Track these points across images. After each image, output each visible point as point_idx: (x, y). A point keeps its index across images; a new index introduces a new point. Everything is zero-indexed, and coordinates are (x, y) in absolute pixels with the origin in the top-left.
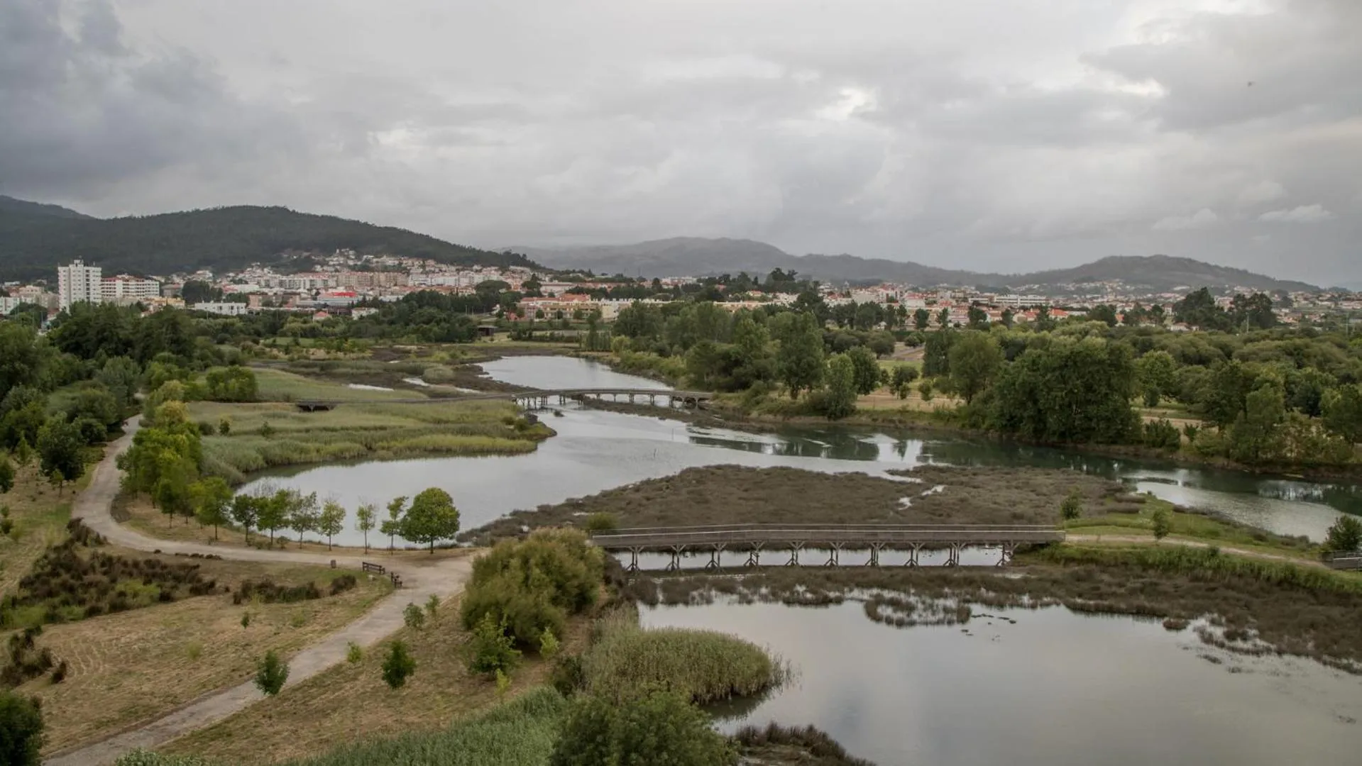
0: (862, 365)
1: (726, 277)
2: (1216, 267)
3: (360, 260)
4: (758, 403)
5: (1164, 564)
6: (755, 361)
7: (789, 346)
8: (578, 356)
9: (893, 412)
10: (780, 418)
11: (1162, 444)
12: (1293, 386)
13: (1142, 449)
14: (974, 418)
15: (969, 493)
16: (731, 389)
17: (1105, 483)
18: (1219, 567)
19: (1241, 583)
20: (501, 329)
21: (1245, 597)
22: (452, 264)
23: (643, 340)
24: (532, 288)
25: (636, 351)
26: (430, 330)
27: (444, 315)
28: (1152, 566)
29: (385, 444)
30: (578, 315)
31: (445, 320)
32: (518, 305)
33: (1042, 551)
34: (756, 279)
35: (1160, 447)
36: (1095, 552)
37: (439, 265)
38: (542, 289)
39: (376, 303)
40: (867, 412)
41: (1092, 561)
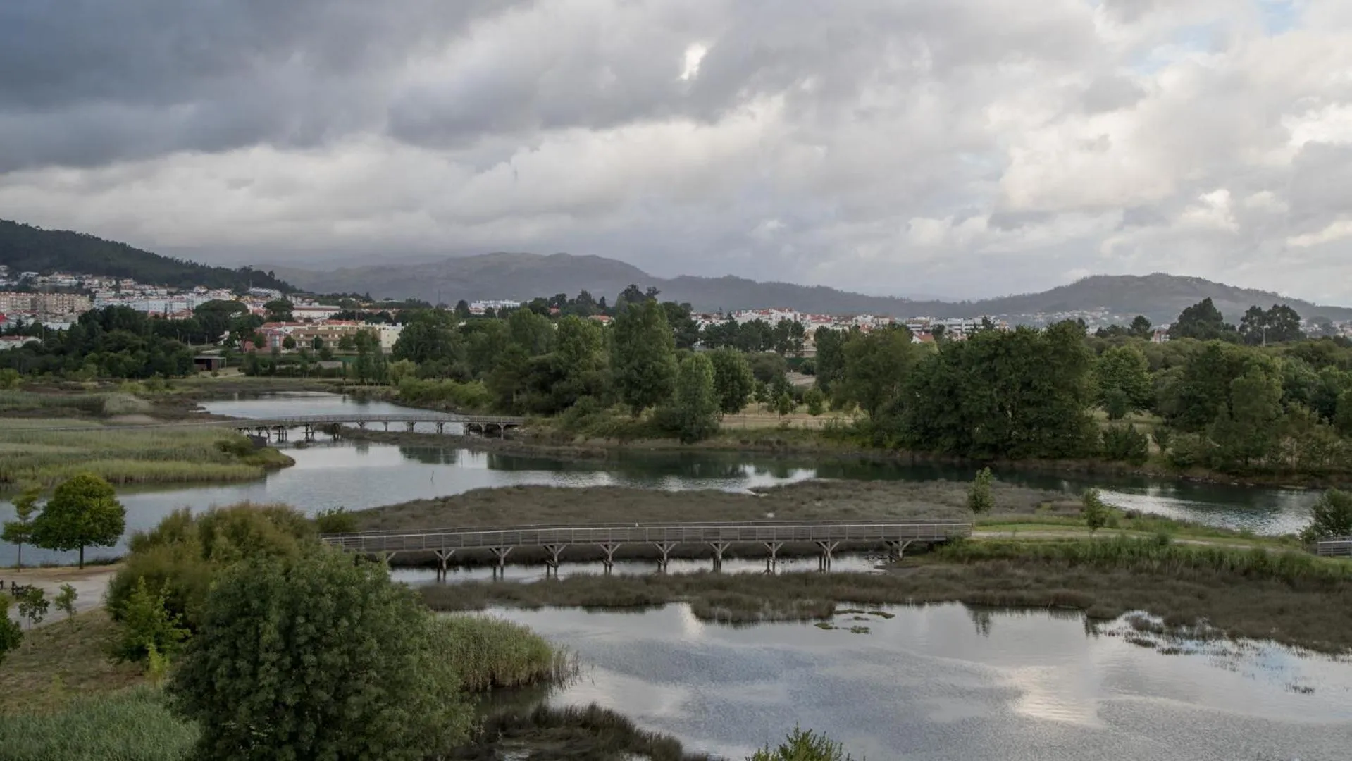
0: (728, 372)
1: (561, 298)
2: (1236, 289)
3: (17, 278)
4: (585, 424)
5: (1099, 557)
6: (583, 373)
7: (627, 346)
8: (340, 391)
9: (770, 431)
10: (614, 442)
11: (1125, 456)
12: (1305, 389)
13: (1099, 463)
14: (877, 434)
15: (857, 505)
16: (549, 411)
17: (1042, 494)
18: (1169, 557)
19: (1197, 573)
20: (231, 363)
21: (1199, 587)
22: (162, 286)
23: (433, 365)
24: (280, 312)
25: (423, 379)
26: (119, 360)
27: (140, 342)
28: (1082, 560)
29: (29, 472)
30: (345, 343)
31: (143, 347)
32: (257, 330)
33: (940, 550)
34: (603, 299)
35: (1122, 459)
36: (1010, 546)
37: (143, 287)
38: (295, 314)
39: (36, 329)
40: (735, 432)
41: (1003, 556)
